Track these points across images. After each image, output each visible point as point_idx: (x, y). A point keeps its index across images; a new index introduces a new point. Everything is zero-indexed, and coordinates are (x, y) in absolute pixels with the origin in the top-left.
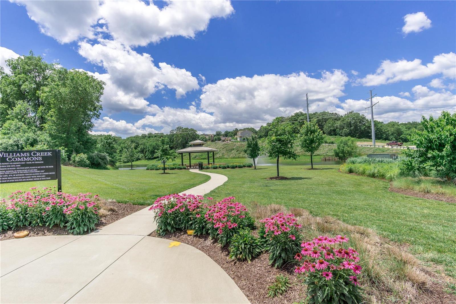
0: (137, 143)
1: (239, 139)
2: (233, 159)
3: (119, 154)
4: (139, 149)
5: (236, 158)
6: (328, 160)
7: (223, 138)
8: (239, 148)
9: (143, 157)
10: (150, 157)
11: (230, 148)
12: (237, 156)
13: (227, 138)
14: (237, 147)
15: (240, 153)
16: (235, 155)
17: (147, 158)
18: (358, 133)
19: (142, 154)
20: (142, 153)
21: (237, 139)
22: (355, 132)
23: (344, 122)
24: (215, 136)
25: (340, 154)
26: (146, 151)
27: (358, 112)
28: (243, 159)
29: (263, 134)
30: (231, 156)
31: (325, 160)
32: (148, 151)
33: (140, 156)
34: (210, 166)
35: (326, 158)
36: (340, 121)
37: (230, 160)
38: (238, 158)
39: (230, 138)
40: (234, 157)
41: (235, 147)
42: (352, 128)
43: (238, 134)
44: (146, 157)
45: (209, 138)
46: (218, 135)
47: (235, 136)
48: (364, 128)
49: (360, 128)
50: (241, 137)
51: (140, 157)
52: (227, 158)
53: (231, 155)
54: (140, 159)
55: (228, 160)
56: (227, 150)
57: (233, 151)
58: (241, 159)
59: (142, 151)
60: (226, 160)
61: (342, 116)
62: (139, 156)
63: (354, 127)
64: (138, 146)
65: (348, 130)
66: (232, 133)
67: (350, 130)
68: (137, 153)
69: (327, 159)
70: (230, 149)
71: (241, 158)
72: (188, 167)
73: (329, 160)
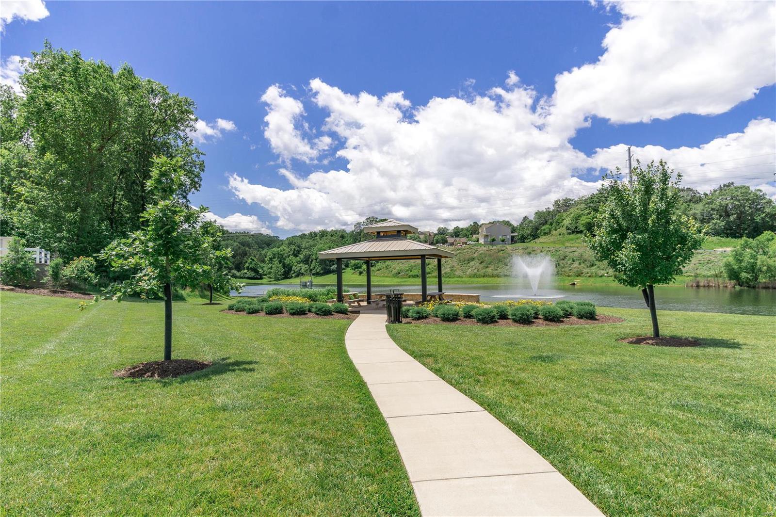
0: (299, 247)
1: (482, 241)
2: (473, 279)
3: (268, 264)
4: (302, 256)
5: (479, 276)
6: (704, 286)
7: (450, 240)
8: (486, 257)
9: (307, 270)
10: (318, 271)
11: (467, 257)
12: (482, 272)
13: (457, 239)
14: (481, 254)
15: (487, 267)
16: (476, 270)
17: (313, 272)
18: (746, 229)
19: (307, 266)
20: (306, 264)
21: (478, 241)
22: (738, 226)
23: (713, 206)
24: (435, 235)
25: (744, 275)
26: (312, 261)
27: (747, 185)
28: (493, 279)
29: (528, 232)
30: (468, 273)
31: (698, 286)
32: (316, 260)
33: (303, 268)
34: (430, 307)
35: (698, 282)
36: (701, 204)
37: (466, 279)
38: (484, 276)
39: (464, 239)
40: (475, 275)
41: (475, 255)
42: (732, 218)
43: (480, 231)
44: (311, 270)
45: (425, 238)
46: (442, 234)
47: (474, 235)
48: (763, 219)
49: (753, 219)
50: (486, 236)
51: (302, 271)
52: (459, 277)
53: (470, 270)
54: (303, 274)
55: (463, 279)
56: (460, 261)
57: (472, 263)
58: (490, 279)
59: (307, 261)
60: (459, 279)
61: (706, 195)
62: (301, 269)
63: (737, 217)
64: (301, 251)
65: (723, 223)
66: (467, 229)
67: (728, 222)
68: (298, 263)
69: (702, 284)
70: (467, 259)
71: (490, 276)
72: (362, 301)
73: (709, 286)
